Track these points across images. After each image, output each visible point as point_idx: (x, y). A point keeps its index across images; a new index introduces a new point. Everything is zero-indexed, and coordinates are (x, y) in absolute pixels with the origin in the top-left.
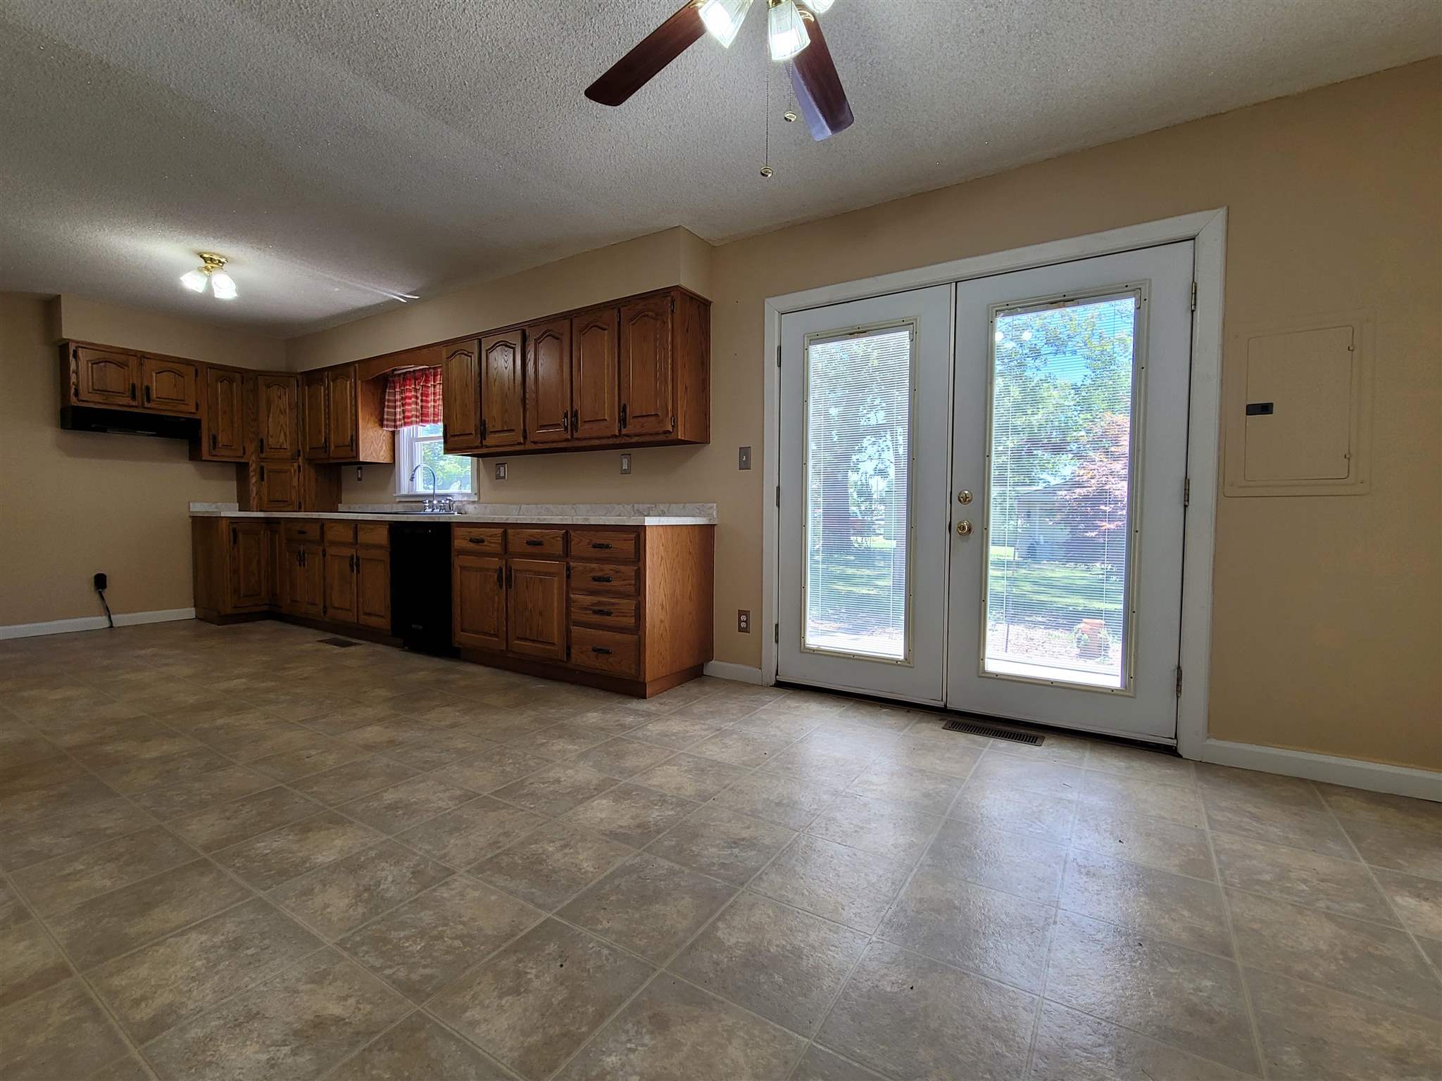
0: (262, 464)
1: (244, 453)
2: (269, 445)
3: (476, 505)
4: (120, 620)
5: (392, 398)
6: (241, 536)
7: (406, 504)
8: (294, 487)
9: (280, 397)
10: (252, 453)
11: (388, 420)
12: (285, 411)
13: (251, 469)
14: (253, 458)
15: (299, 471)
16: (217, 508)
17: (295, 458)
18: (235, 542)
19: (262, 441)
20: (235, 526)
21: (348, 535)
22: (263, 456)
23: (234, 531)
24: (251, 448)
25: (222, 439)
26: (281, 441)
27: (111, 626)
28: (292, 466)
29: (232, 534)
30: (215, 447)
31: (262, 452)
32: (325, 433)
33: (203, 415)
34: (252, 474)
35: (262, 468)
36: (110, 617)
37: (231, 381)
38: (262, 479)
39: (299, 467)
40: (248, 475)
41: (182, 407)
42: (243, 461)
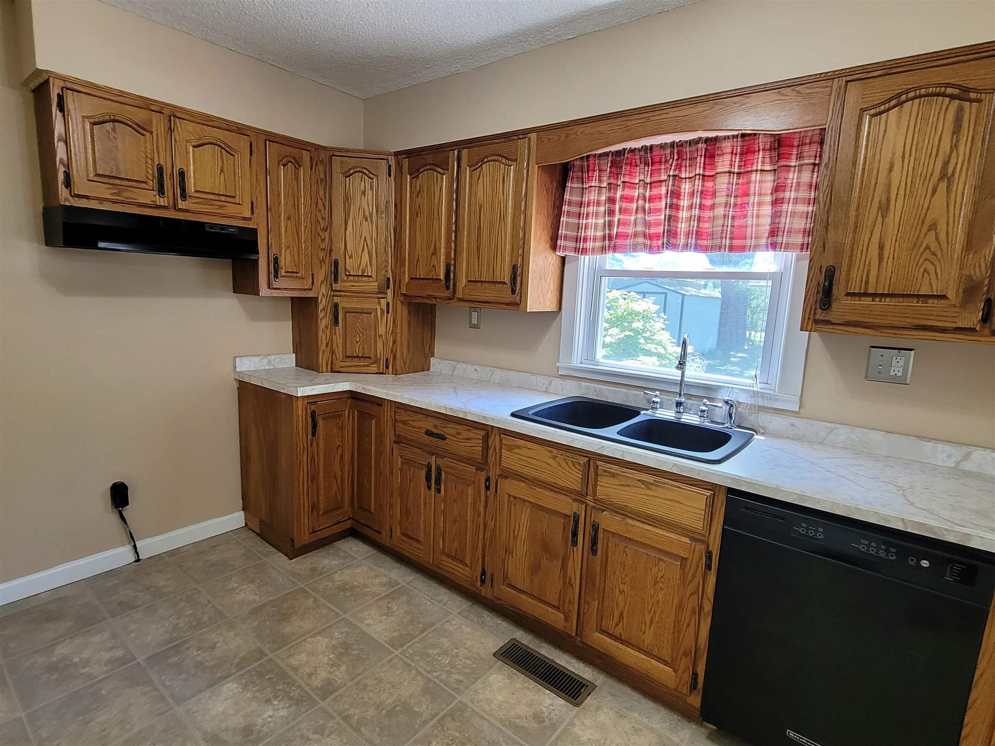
0: (336, 299)
1: (313, 284)
2: (346, 270)
3: (794, 420)
4: (149, 547)
5: (576, 198)
6: (321, 423)
7: (583, 384)
8: (381, 336)
9: (364, 193)
10: (322, 282)
11: (566, 238)
12: (371, 215)
13: (321, 307)
14: (323, 290)
15: (388, 313)
16: (269, 363)
17: (382, 291)
18: (314, 434)
19: (336, 263)
20: (313, 407)
21: (572, 478)
22: (335, 286)
23: (313, 415)
24: (321, 274)
25: (285, 261)
26: (363, 264)
27: (138, 560)
28: (379, 303)
29: (310, 419)
30: (276, 276)
31: (336, 280)
32: (448, 255)
33: (259, 223)
34: (321, 315)
35: (336, 306)
36: (135, 547)
37: (298, 163)
38: (336, 323)
39: (388, 304)
40: (317, 317)
41: (231, 209)
42: (310, 294)
